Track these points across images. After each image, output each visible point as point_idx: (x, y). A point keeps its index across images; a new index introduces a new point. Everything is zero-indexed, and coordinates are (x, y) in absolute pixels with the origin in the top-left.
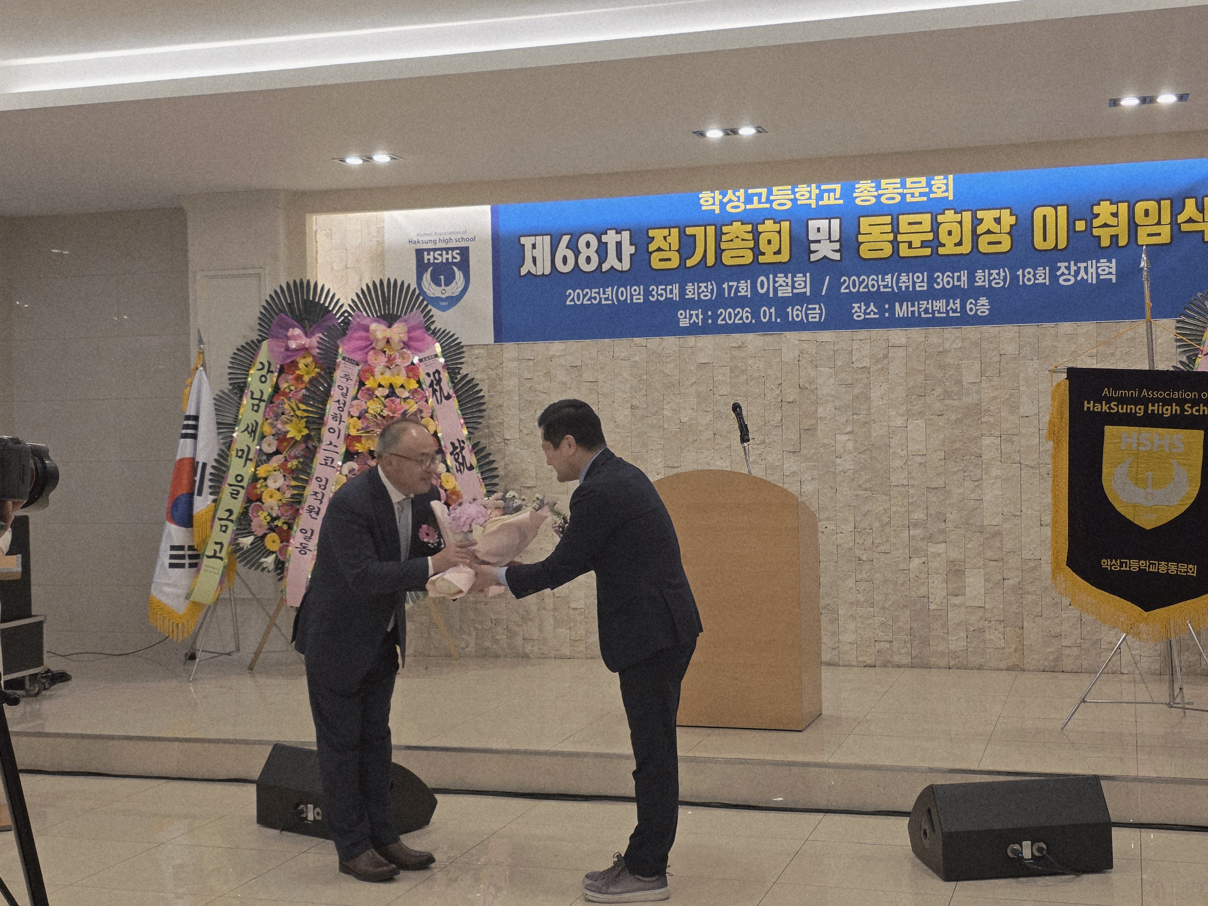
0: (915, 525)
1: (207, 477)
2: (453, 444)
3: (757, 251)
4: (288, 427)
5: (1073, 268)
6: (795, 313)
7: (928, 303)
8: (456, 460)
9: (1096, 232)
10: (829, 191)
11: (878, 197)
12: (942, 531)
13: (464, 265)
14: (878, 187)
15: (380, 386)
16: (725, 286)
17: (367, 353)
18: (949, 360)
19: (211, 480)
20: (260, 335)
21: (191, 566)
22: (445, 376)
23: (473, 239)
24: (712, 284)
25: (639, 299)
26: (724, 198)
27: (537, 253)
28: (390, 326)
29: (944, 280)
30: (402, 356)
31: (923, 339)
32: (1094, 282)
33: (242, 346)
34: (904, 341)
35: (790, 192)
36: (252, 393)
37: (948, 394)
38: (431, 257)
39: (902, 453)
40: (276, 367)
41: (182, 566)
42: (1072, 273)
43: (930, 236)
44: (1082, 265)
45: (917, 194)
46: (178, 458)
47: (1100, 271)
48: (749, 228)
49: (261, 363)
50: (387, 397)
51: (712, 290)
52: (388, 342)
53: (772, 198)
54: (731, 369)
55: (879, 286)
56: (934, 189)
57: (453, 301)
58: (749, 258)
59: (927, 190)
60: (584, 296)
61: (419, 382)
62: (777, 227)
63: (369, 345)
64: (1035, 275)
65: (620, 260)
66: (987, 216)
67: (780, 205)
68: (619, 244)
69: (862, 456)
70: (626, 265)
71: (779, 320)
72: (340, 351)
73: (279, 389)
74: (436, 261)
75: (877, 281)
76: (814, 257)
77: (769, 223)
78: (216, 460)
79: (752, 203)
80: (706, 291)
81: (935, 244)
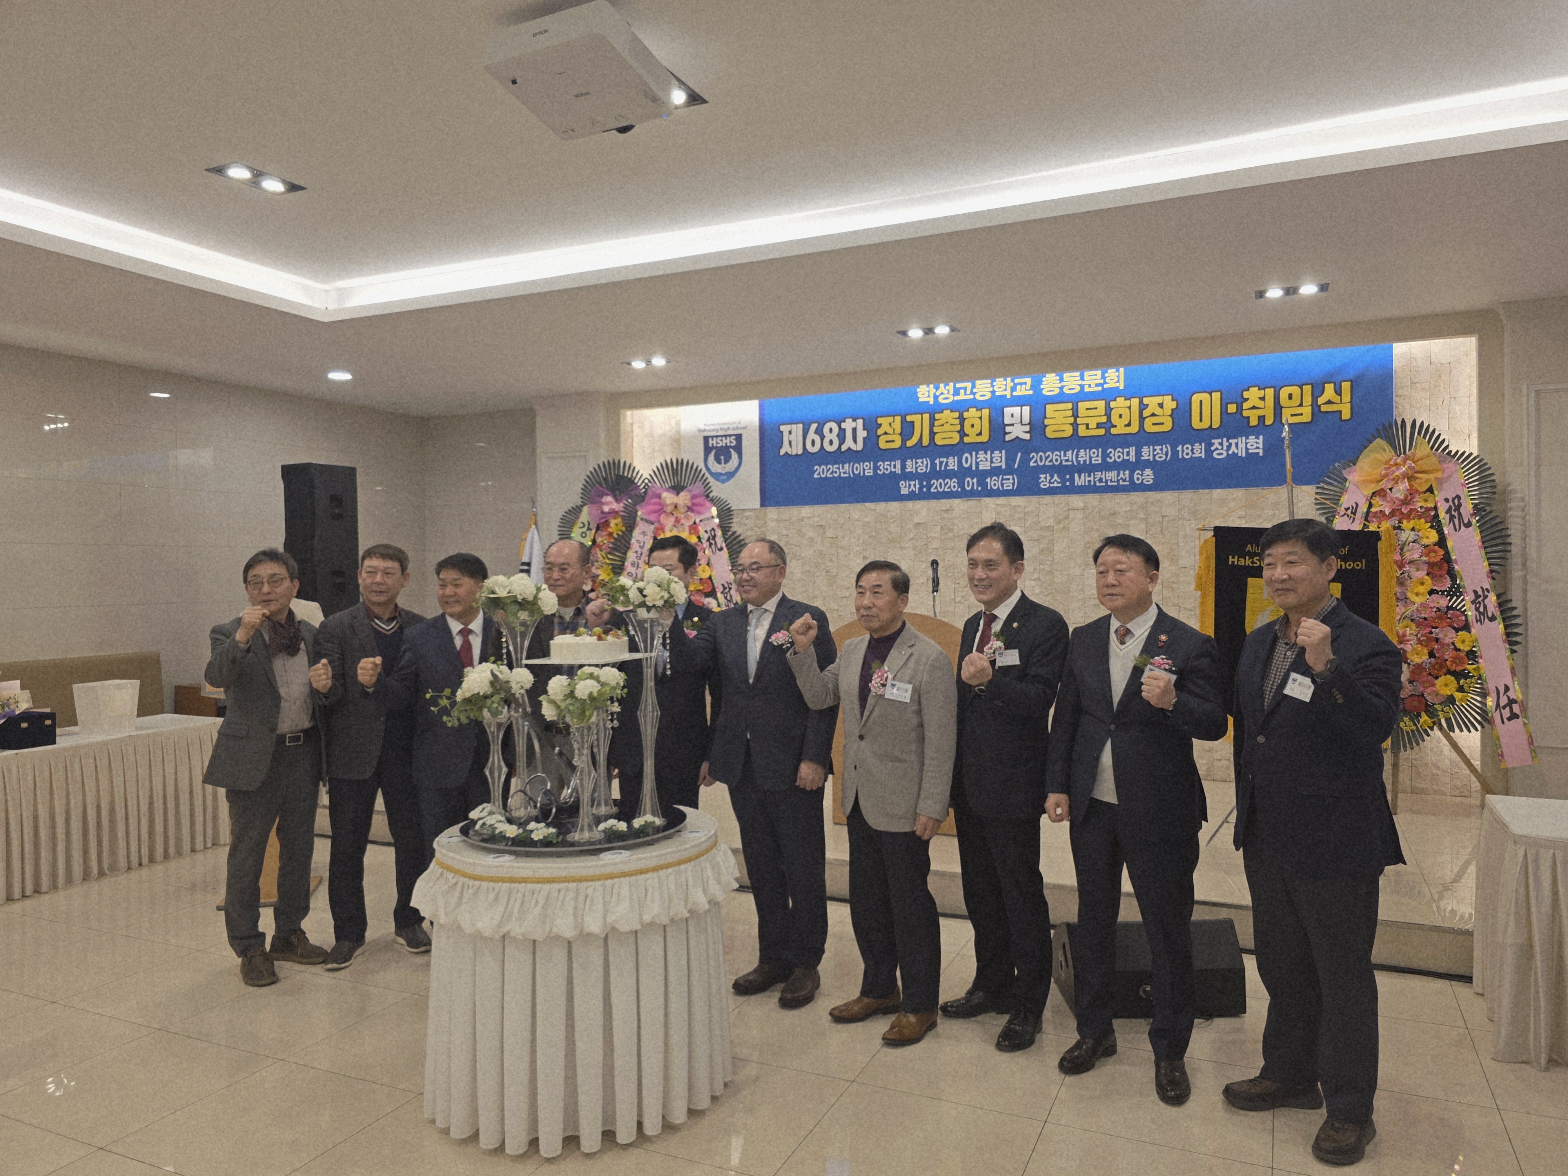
2: (723, 585)
3: (962, 433)
4: (599, 572)
5: (1225, 444)
7: (1102, 474)
8: (726, 598)
9: (1245, 413)
10: (1021, 384)
11: (1062, 388)
13: (738, 448)
14: (1061, 380)
16: (937, 461)
17: (660, 515)
18: (1119, 521)
20: (582, 502)
22: (719, 533)
23: (745, 428)
24: (927, 460)
25: (869, 473)
26: (937, 391)
27: (793, 437)
28: (678, 494)
29: (1116, 455)
30: (687, 517)
31: (1098, 504)
32: (1244, 455)
33: (569, 510)
34: (1081, 505)
35: (989, 385)
38: (714, 442)
40: (593, 526)
43: (1104, 419)
44: (1233, 441)
45: (1093, 385)
47: (1249, 446)
48: (957, 414)
49: (582, 523)
51: (927, 465)
52: (676, 507)
53: (975, 390)
54: (942, 527)
55: (1061, 461)
56: (1107, 380)
57: (731, 475)
58: (956, 439)
59: (1102, 381)
60: (828, 471)
61: (699, 538)
62: (979, 414)
63: (661, 510)
64: (1192, 450)
65: (855, 441)
66: (1152, 402)
67: (981, 396)
68: (855, 430)
70: (860, 446)
71: (980, 489)
72: (639, 513)
73: (595, 542)
74: (718, 445)
75: (1060, 456)
76: (1008, 438)
77: (973, 411)
79: (958, 394)
80: (922, 465)
81: (1108, 425)
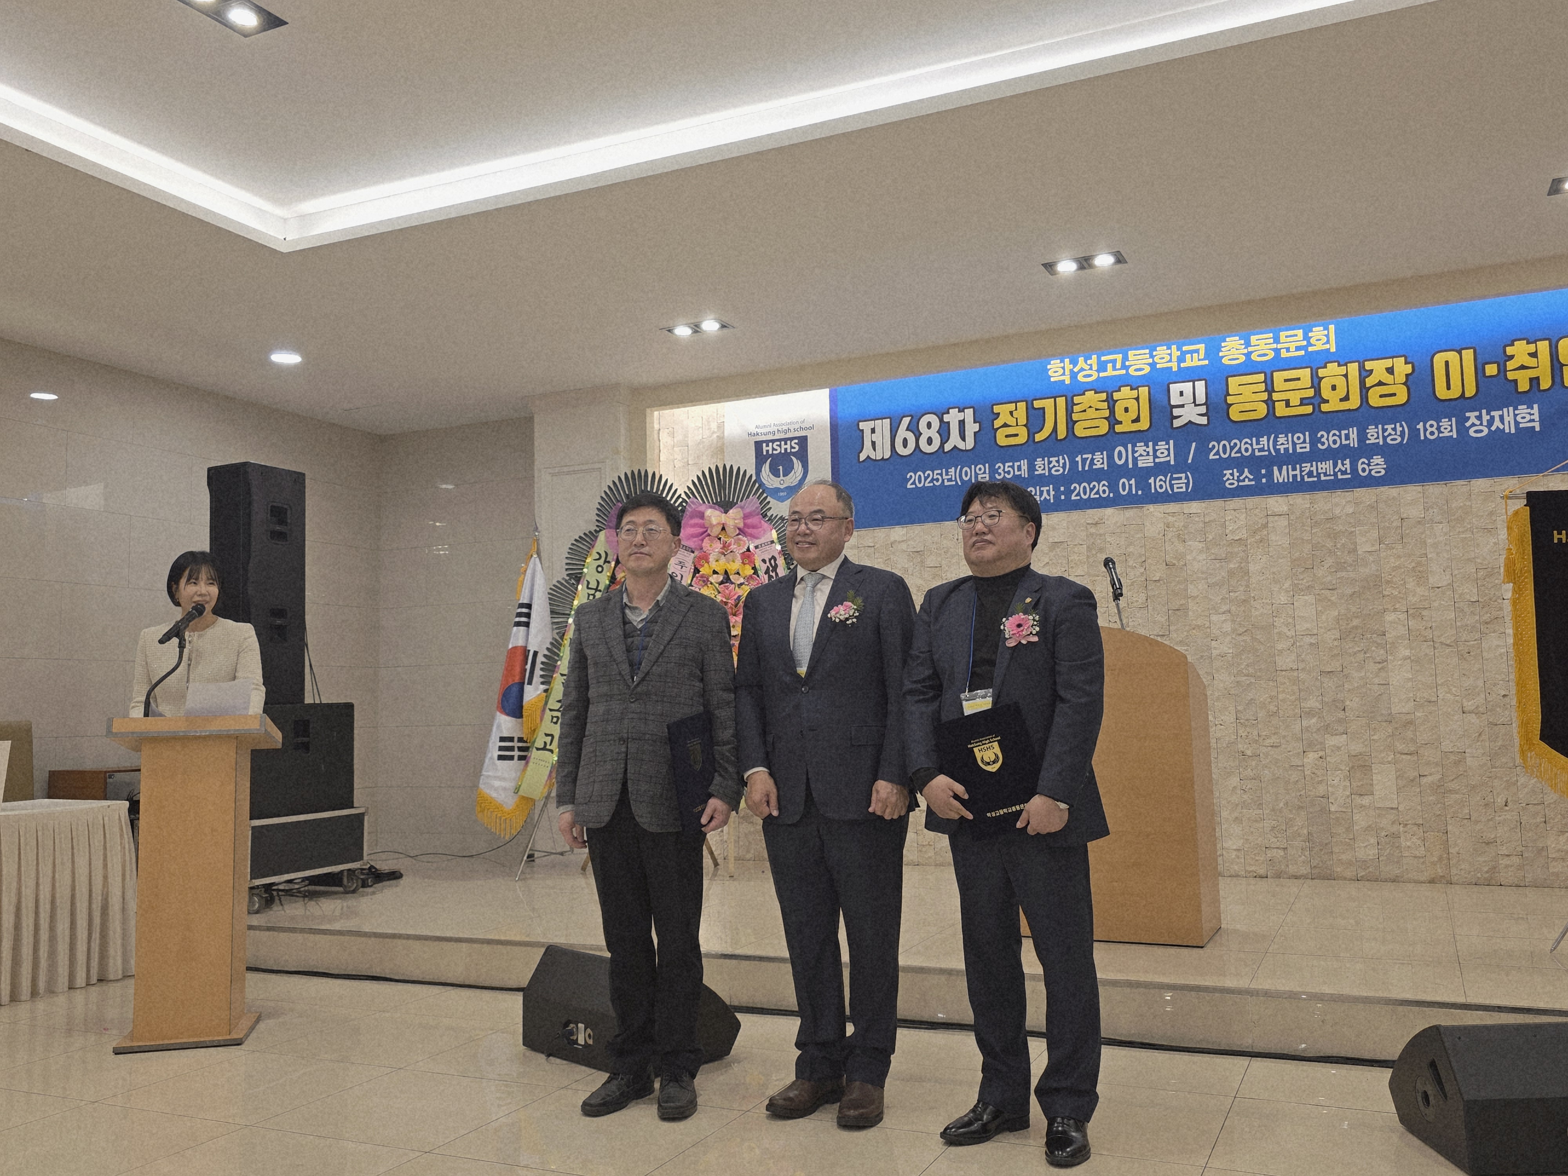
0: (1310, 713)
1: (539, 666)
3: (1113, 421)
5: (1485, 418)
6: (1158, 484)
7: (1312, 466)
9: (1511, 376)
10: (1191, 352)
11: (1248, 355)
12: (1340, 721)
13: (803, 455)
14: (1248, 344)
15: (715, 572)
17: (702, 540)
18: (1340, 527)
19: (542, 669)
20: (597, 526)
21: (521, 758)
22: (782, 562)
23: (812, 428)
24: (1064, 458)
26: (1074, 367)
27: (877, 437)
28: (726, 512)
29: (1329, 439)
30: (738, 542)
31: (1308, 506)
32: (1513, 431)
33: (580, 537)
34: (1285, 508)
35: (1148, 356)
36: (588, 583)
37: (1340, 566)
38: (770, 448)
39: (1289, 633)
41: (511, 758)
42: (1485, 423)
43: (1311, 393)
44: (1496, 414)
45: (1293, 349)
46: (510, 646)
47: (1519, 419)
48: (1104, 396)
49: (598, 553)
50: (721, 583)
51: (1064, 464)
52: (723, 529)
53: (1127, 363)
54: (1088, 547)
55: (1253, 450)
56: (1313, 341)
57: (792, 490)
58: (1104, 428)
59: (1305, 343)
60: (926, 479)
61: (754, 568)
62: (1134, 394)
63: (704, 533)
64: (1438, 428)
65: (963, 439)
66: (1378, 367)
67: (1136, 370)
68: (962, 423)
69: (1241, 638)
70: (970, 444)
71: (1140, 492)
73: (616, 579)
74: (775, 452)
75: (1251, 445)
76: (1177, 423)
77: (1126, 390)
78: (548, 649)
79: (1106, 370)
80: (1058, 465)
81: (1316, 401)
